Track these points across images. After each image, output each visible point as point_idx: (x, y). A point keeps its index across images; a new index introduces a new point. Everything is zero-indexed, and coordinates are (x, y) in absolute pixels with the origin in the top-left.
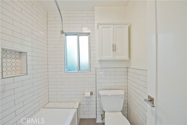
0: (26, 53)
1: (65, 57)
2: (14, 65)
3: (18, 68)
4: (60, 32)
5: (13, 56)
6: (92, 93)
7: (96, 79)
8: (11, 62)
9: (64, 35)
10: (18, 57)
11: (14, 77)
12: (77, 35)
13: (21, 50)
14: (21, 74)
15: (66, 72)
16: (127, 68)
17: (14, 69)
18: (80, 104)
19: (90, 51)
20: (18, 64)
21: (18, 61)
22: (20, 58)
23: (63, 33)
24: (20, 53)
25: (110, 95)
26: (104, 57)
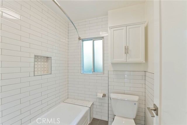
0: (51, 57)
1: (82, 60)
2: (42, 66)
3: (45, 69)
4: (77, 39)
5: (42, 60)
6: (105, 95)
7: (108, 82)
8: (41, 65)
9: (80, 41)
10: (45, 60)
11: (42, 75)
12: (92, 40)
13: (47, 56)
14: (48, 74)
15: (82, 73)
16: (145, 72)
17: (42, 69)
18: (93, 104)
19: (104, 54)
20: (45, 66)
21: (45, 63)
22: (47, 61)
23: (80, 39)
24: (47, 58)
25: (126, 100)
26: (116, 60)
